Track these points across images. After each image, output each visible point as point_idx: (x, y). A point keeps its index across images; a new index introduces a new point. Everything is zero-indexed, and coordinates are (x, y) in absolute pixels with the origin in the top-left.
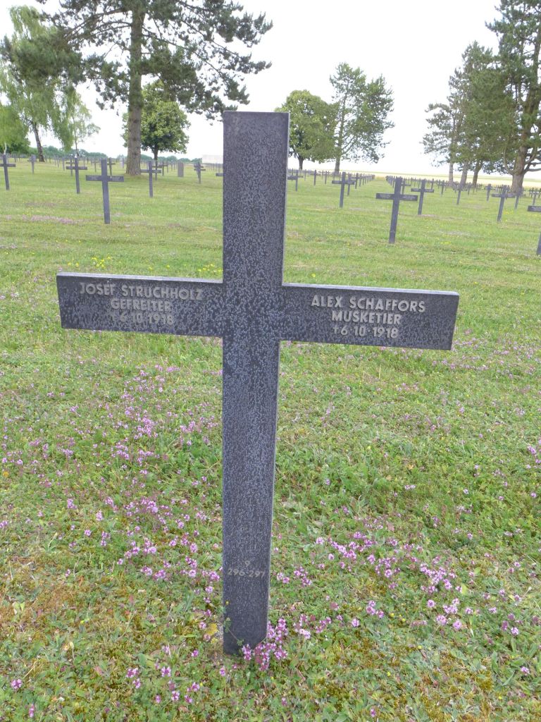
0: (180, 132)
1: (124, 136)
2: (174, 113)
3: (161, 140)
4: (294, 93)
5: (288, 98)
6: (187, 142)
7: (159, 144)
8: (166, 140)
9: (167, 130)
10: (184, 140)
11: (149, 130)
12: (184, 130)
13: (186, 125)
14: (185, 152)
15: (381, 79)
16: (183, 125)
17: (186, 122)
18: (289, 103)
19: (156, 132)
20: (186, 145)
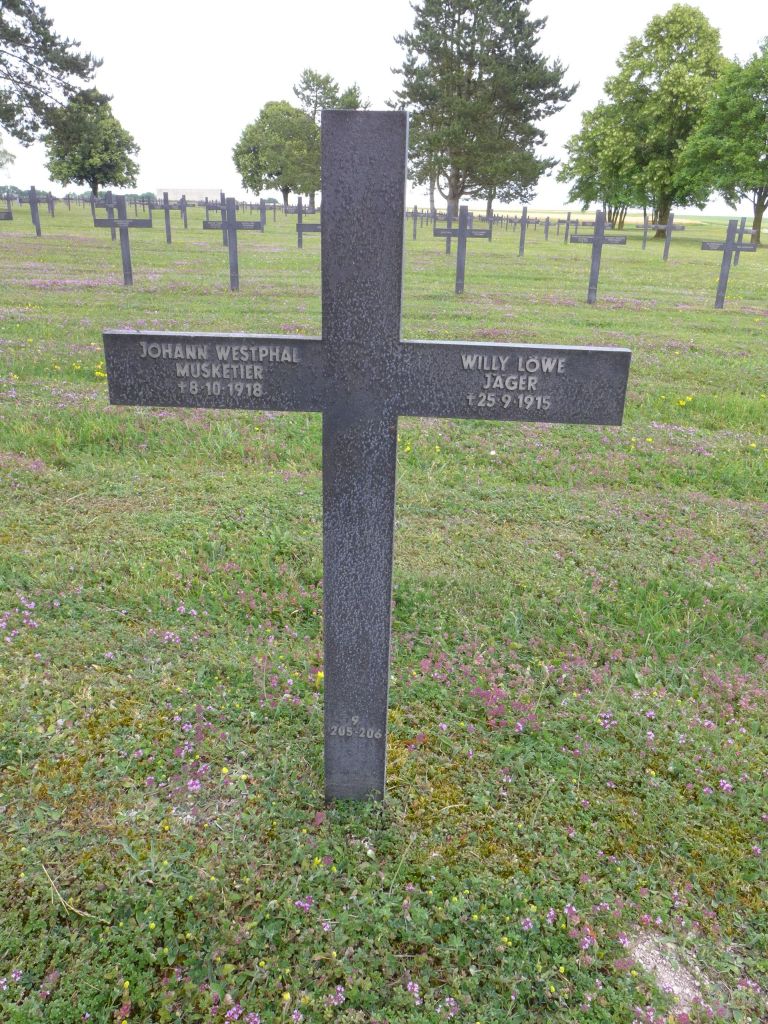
0: (124, 159)
1: (48, 166)
2: (114, 134)
3: (100, 170)
4: (268, 105)
5: (262, 112)
6: (136, 172)
7: (96, 176)
8: (107, 170)
9: (106, 157)
10: (132, 170)
11: (81, 157)
12: (131, 157)
13: (133, 150)
14: (134, 186)
15: (354, 88)
16: (129, 149)
17: (134, 146)
18: (262, 117)
19: (91, 161)
20: (135, 176)
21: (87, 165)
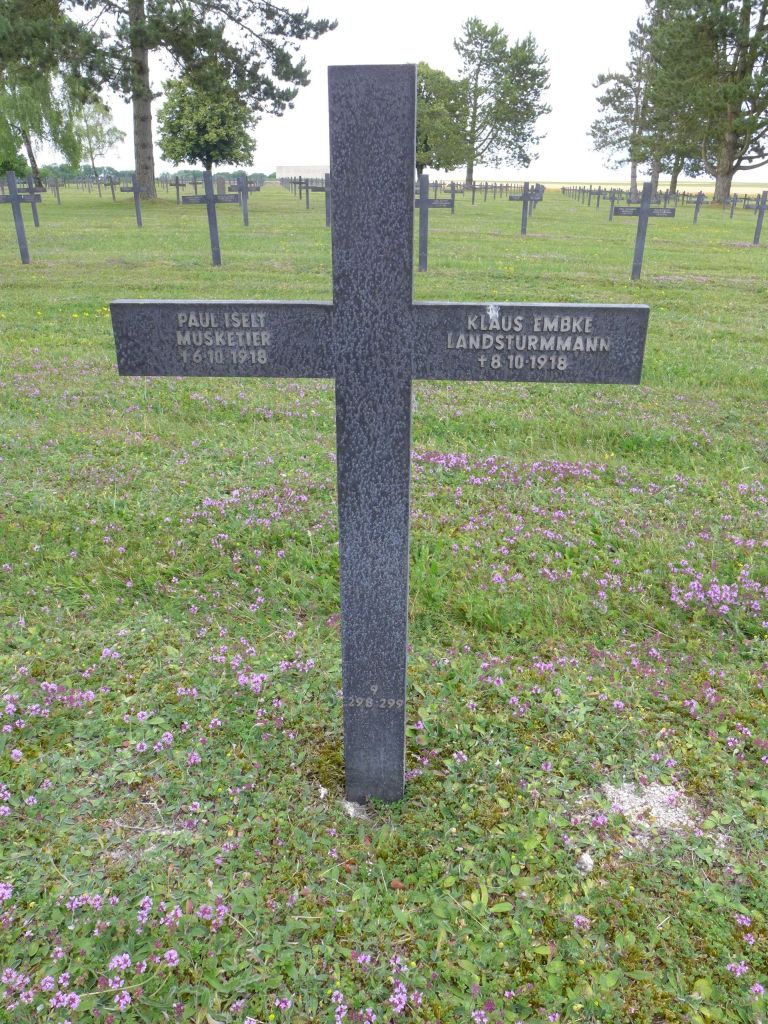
0: (242, 134)
3: (215, 147)
6: (253, 148)
7: (212, 153)
8: (223, 146)
9: (222, 131)
10: (249, 146)
11: (196, 133)
12: (248, 131)
13: (250, 124)
14: (251, 163)
15: (529, 40)
16: (245, 123)
17: (250, 119)
19: (206, 136)
21: (201, 142)
